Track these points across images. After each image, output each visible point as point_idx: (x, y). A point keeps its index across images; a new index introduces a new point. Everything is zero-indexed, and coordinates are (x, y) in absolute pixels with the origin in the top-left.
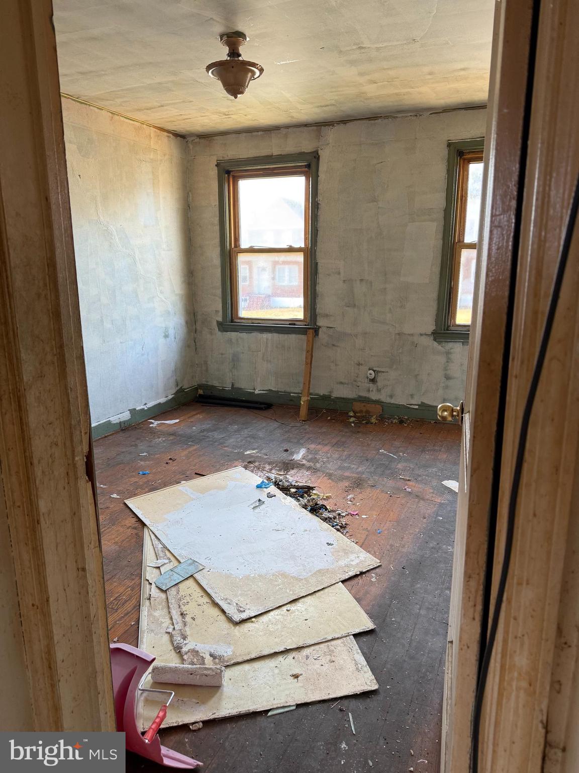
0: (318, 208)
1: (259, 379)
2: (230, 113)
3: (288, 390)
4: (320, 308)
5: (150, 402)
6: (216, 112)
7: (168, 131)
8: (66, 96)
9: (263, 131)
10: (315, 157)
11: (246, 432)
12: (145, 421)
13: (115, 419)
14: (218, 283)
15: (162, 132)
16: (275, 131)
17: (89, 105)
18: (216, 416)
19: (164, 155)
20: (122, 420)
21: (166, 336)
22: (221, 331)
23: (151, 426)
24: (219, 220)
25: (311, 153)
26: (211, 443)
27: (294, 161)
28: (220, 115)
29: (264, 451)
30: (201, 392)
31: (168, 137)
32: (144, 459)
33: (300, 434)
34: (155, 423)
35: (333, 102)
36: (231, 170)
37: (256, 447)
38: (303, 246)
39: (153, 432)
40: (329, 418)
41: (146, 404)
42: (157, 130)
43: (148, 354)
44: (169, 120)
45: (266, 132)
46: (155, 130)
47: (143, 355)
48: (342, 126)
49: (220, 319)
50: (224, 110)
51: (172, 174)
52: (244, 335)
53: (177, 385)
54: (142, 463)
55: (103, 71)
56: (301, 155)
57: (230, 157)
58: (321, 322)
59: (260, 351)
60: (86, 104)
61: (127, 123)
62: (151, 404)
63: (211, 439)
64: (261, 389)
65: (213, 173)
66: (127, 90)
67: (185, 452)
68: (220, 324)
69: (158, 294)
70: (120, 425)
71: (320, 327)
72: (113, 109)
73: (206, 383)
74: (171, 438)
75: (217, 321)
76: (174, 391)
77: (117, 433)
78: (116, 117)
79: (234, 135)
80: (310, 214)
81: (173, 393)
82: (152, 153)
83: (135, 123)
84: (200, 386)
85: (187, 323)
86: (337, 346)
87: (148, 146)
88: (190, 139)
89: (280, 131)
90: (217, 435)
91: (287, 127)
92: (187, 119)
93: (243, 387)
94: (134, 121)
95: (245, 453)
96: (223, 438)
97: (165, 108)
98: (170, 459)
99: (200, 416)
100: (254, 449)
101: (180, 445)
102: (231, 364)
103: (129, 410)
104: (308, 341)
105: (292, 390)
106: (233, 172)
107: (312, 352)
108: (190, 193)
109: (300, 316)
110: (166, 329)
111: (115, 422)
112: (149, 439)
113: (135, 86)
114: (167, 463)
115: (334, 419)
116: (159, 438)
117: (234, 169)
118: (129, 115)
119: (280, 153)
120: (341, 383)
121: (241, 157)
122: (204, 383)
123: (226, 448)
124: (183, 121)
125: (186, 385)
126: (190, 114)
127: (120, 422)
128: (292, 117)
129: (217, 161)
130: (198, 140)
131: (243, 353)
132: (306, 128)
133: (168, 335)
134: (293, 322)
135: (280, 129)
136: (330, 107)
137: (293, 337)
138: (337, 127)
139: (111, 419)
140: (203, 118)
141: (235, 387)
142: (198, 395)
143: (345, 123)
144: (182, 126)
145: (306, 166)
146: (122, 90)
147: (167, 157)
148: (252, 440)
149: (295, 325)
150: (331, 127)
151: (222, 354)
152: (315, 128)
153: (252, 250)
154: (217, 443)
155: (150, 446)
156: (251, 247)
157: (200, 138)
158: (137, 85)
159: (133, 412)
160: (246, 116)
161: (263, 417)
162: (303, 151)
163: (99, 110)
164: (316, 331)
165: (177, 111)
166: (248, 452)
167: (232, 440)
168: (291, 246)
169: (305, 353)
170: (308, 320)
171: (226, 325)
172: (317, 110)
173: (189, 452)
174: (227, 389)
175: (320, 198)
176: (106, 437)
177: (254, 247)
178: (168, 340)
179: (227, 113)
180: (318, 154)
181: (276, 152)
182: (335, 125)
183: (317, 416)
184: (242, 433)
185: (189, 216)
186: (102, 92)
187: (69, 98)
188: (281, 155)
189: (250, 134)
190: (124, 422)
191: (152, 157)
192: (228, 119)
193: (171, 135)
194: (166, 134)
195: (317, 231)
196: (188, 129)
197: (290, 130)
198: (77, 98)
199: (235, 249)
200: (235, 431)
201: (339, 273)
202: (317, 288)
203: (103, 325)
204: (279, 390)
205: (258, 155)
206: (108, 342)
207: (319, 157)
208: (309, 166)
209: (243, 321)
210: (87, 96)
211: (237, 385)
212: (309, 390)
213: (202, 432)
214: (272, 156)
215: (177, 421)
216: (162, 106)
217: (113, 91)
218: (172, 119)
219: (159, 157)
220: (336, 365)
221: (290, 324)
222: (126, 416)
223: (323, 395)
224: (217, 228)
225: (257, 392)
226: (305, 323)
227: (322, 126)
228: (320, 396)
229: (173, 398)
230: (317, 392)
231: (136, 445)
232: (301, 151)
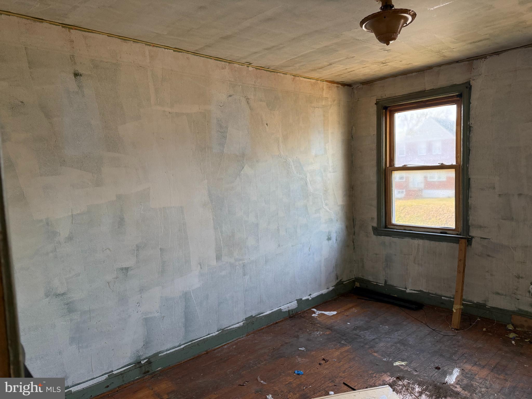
0: (470, 131)
1: (410, 280)
2: (387, 61)
3: (439, 293)
4: (472, 219)
5: (314, 293)
6: (375, 63)
7: (338, 83)
8: (259, 68)
9: (416, 72)
10: (467, 88)
11: (396, 336)
12: (309, 309)
13: (285, 308)
14: (375, 195)
15: (332, 84)
16: (428, 71)
17: (277, 72)
18: (369, 312)
19: (334, 101)
20: (290, 309)
21: (329, 239)
22: (376, 235)
23: (313, 315)
24: (377, 146)
25: (462, 84)
26: (362, 344)
27: (445, 93)
28: (378, 64)
29: (413, 365)
30: (357, 284)
31: (337, 87)
32: (301, 354)
33: (452, 346)
34: (317, 313)
35: (487, 36)
36: (387, 106)
37: (405, 357)
38: (454, 163)
39: (313, 322)
40: (484, 329)
41: (310, 295)
42: (328, 83)
43: (313, 254)
44: (337, 74)
45: (419, 72)
46: (327, 83)
47: (309, 255)
48: (495, 57)
49: (375, 225)
50: (382, 60)
51: (339, 115)
52: (396, 240)
53: (337, 278)
54: (299, 359)
55: (281, 44)
56: (453, 87)
57: (388, 96)
58: (473, 233)
59: (412, 255)
60: (275, 72)
61: (305, 81)
62: (315, 295)
63: (362, 340)
64: (413, 289)
65: (373, 109)
66: (302, 56)
67: (337, 353)
68: (375, 229)
69: (324, 205)
70: (289, 313)
71: (473, 237)
72: (294, 73)
73: (362, 277)
74: (328, 333)
75: (372, 227)
76: (334, 283)
77: (285, 319)
78: (297, 78)
79: (391, 79)
80: (462, 136)
81: (334, 285)
82: (324, 101)
83: (311, 80)
84: (357, 279)
85: (347, 227)
86: (493, 257)
87: (321, 96)
88: (355, 86)
89: (432, 70)
90: (369, 336)
91: (440, 65)
92: (351, 71)
93: (395, 285)
94: (311, 79)
95: (394, 365)
96: (373, 339)
97: (334, 65)
98: (324, 359)
99: (355, 310)
100: (403, 360)
101: (334, 343)
102: (384, 263)
103: (297, 300)
104: (460, 250)
105: (443, 293)
106: (390, 108)
107: (465, 260)
108: (353, 127)
109: (452, 225)
110: (329, 233)
111: (284, 311)
112: (310, 330)
113: (306, 52)
114: (320, 364)
115: (490, 332)
116: (317, 331)
117: (390, 105)
118: (307, 75)
119: (432, 88)
120: (498, 294)
121: (396, 95)
122: (360, 277)
123: (376, 354)
124: (349, 74)
125: (345, 279)
126: (353, 67)
127: (289, 310)
128: (444, 56)
129: (376, 100)
130: (361, 86)
131: (395, 255)
132: (457, 64)
133: (331, 237)
134: (444, 231)
135: (432, 68)
136: (484, 41)
137: (444, 244)
138: (489, 59)
139: (282, 308)
140: (364, 68)
141: (387, 283)
142: (355, 287)
143: (498, 54)
144: (347, 78)
145: (457, 96)
146: (299, 57)
147: (336, 102)
148: (402, 347)
149: (446, 233)
150: (483, 59)
151: (376, 254)
152: (467, 62)
153: (405, 168)
154: (367, 346)
155: (308, 340)
156: (404, 165)
157: (363, 85)
158: (309, 51)
159: (300, 301)
160: (401, 61)
161: (413, 319)
162: (454, 83)
163: (284, 75)
164: (469, 241)
165: (342, 66)
166: (397, 364)
167: (382, 344)
168: (442, 164)
169: (457, 261)
170: (460, 230)
171: (379, 230)
172: (470, 46)
173: (341, 354)
174: (381, 285)
175: (472, 121)
176: (277, 323)
177: (407, 166)
178: (330, 242)
179: (384, 62)
180: (470, 84)
181: (428, 87)
182: (488, 57)
183: (471, 325)
184: (392, 337)
185: (352, 145)
186: (284, 61)
187: (262, 69)
188: (433, 89)
189: (405, 76)
190: (292, 310)
191: (323, 103)
192: (385, 67)
193: (340, 86)
194: (336, 85)
195: (469, 150)
196: (353, 79)
197: (442, 68)
198: (268, 69)
199: (390, 168)
200: (386, 334)
201: (494, 188)
202: (470, 201)
203: (279, 233)
204: (430, 292)
205: (412, 92)
206: (282, 246)
207: (471, 87)
208: (460, 96)
209: (396, 227)
210: (275, 66)
211: (389, 283)
212: (462, 296)
213: (355, 329)
214: (425, 91)
215: (335, 313)
216: (331, 64)
217: (292, 59)
218: (339, 73)
219: (330, 103)
220: (492, 275)
221: (441, 233)
222: (294, 305)
223: (477, 302)
224: (375, 152)
225: (408, 291)
226: (457, 233)
227: (474, 60)
228: (474, 303)
229: (333, 289)
230: (470, 299)
231: (297, 337)
232: (453, 84)
